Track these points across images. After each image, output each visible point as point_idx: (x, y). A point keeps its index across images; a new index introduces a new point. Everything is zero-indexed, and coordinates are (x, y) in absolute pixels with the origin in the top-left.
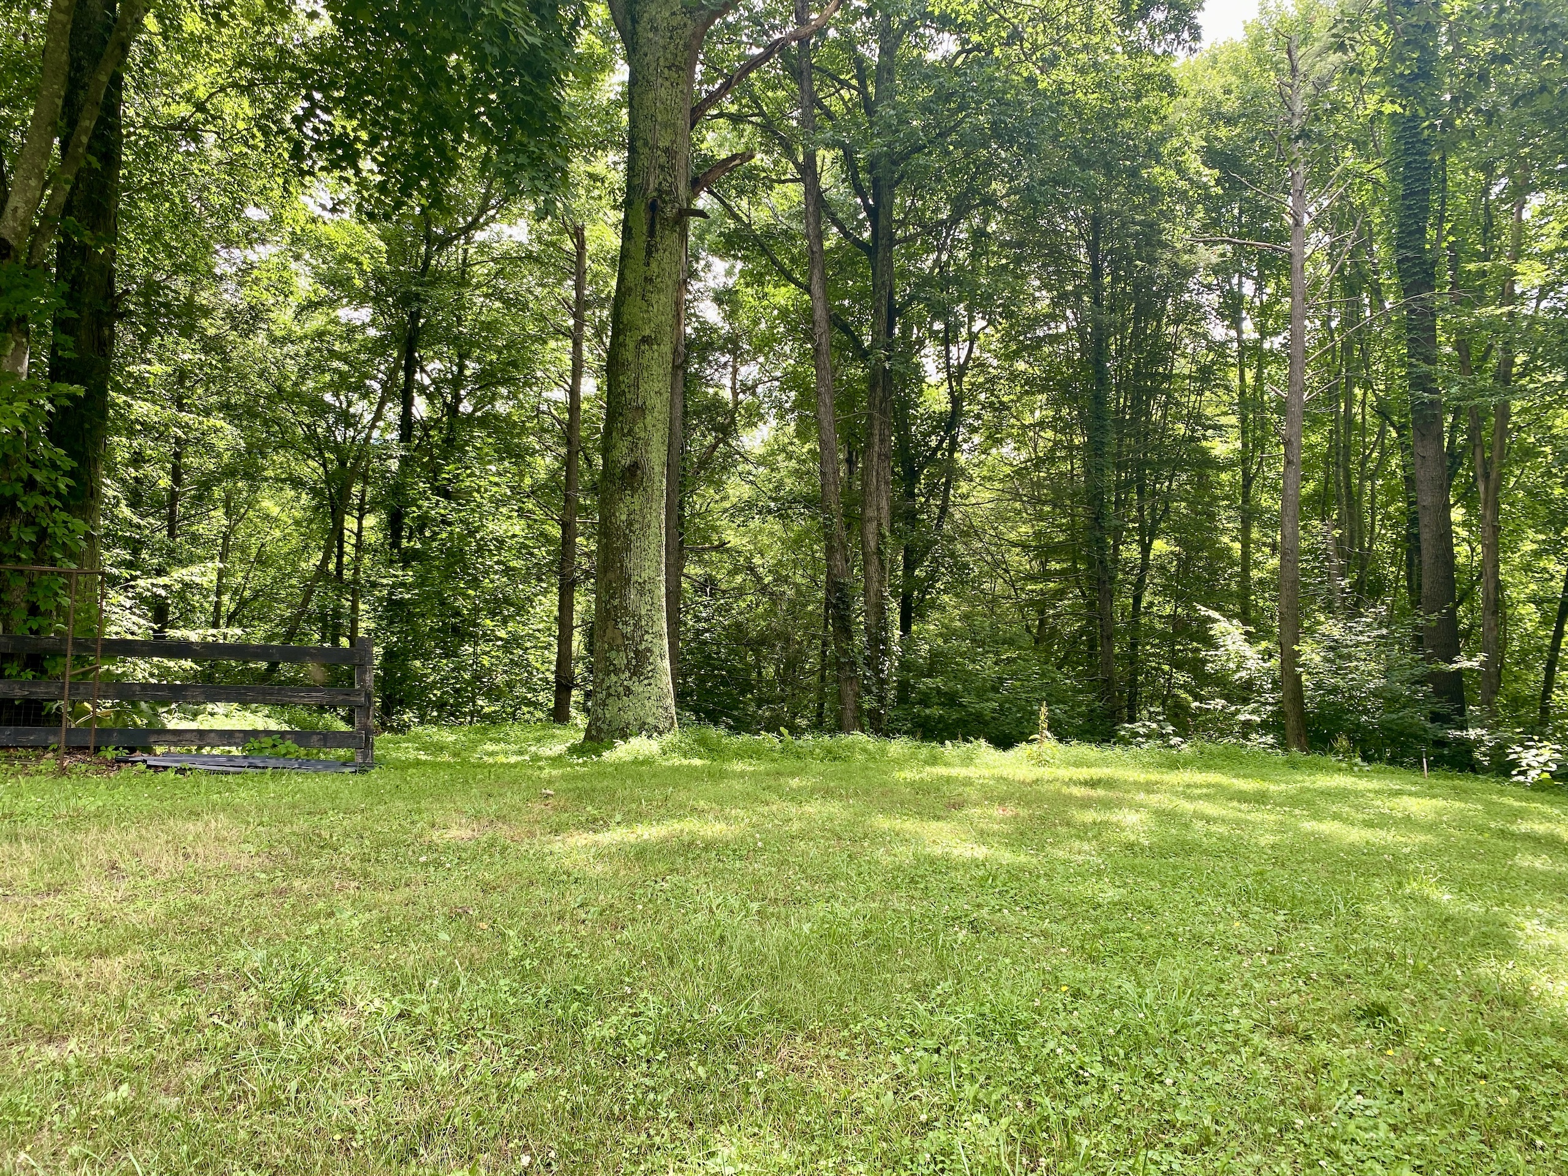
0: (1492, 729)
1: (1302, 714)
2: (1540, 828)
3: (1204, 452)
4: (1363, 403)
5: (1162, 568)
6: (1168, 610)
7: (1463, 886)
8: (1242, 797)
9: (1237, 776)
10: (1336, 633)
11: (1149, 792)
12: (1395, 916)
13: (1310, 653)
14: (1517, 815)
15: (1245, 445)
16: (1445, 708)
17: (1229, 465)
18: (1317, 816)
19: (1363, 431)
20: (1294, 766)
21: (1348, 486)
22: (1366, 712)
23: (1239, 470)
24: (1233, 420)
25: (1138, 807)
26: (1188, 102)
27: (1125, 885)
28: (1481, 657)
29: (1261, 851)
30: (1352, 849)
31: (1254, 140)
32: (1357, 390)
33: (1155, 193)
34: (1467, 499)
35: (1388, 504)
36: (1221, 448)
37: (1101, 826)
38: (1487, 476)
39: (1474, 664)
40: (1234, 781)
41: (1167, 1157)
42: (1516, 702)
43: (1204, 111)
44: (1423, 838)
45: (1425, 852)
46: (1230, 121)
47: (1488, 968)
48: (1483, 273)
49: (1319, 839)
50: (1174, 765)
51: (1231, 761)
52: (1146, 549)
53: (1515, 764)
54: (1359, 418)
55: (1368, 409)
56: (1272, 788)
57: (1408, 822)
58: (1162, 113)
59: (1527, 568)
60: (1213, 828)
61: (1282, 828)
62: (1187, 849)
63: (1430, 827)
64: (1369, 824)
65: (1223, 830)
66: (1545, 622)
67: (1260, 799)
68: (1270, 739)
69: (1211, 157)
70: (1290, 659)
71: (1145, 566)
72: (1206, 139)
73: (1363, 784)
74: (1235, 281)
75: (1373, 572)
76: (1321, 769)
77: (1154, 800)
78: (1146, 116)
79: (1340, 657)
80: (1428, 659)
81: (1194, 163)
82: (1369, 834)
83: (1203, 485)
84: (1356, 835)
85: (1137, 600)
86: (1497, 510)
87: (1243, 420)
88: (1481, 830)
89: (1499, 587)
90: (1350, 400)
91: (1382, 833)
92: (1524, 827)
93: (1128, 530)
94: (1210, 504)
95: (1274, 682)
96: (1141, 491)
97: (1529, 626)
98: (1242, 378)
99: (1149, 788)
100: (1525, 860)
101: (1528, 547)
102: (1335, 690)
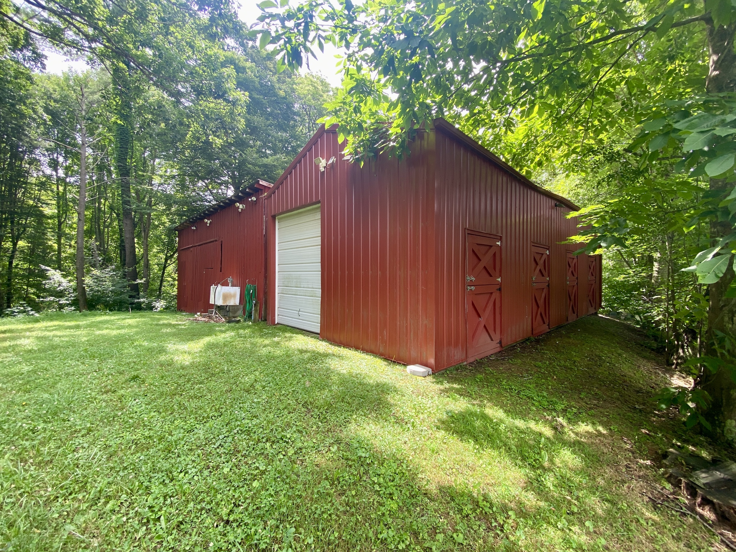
0: (147, 298)
1: (86, 299)
2: (165, 322)
3: (41, 212)
4: (104, 205)
5: (22, 251)
6: (26, 266)
7: (151, 340)
8: (70, 328)
9: (66, 321)
10: (98, 274)
11: (31, 332)
12: (133, 351)
13: (88, 280)
14: (159, 319)
15: (59, 211)
16: (134, 294)
17: (51, 218)
18: (100, 329)
19: (104, 213)
20: (85, 315)
21: (99, 229)
22: (108, 297)
23: (57, 220)
24: (54, 202)
25: (28, 337)
26: (38, 88)
27: (32, 364)
28: (144, 279)
29: (83, 343)
30: (115, 336)
31: (65, 111)
32: (102, 200)
33: (23, 116)
34: (139, 236)
35: (113, 235)
36: (48, 211)
37: (14, 347)
38: (145, 231)
39: (142, 281)
40: (65, 323)
41: (77, 440)
42: (152, 290)
43: (45, 94)
44: (135, 330)
45: (137, 333)
46: (55, 101)
47: (163, 358)
48: (143, 176)
49: (103, 336)
50: (37, 321)
51: (60, 317)
52: (15, 244)
53: (154, 307)
54: (103, 209)
55: (106, 207)
56: (81, 323)
57: (130, 326)
58: (27, 88)
59: (155, 256)
60: (63, 339)
61: (89, 334)
62: (54, 347)
63: (137, 327)
64: (118, 329)
65: (67, 339)
66: (159, 270)
67: (78, 327)
68: (73, 308)
69: (47, 110)
70: (80, 282)
71: (14, 250)
72: (45, 104)
73: (113, 318)
74: (55, 155)
75: (108, 255)
76: (95, 315)
77: (34, 334)
78: (20, 87)
79: (100, 281)
80: (129, 281)
81: (41, 111)
82: (118, 331)
83: (40, 223)
84: (115, 332)
85: (11, 263)
86: (147, 240)
87: (58, 203)
88: (151, 325)
89: (148, 261)
90: (100, 203)
91: (123, 330)
92: (161, 322)
93: (7, 237)
94: (44, 230)
95: (74, 290)
96: (12, 222)
97: (156, 271)
98: (58, 189)
99: (29, 330)
100: (164, 330)
101: (155, 250)
102: (98, 291)
